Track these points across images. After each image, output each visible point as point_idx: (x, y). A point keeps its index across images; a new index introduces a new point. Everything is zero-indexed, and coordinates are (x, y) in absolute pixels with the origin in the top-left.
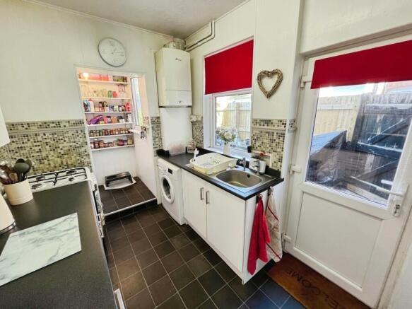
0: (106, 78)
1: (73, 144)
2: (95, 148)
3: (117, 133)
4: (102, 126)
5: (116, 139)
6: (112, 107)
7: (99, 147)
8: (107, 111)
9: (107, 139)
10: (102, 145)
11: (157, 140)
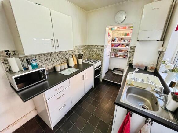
0: (126, 28)
1: (100, 53)
2: (114, 56)
3: (124, 52)
4: (119, 48)
5: (123, 54)
6: (124, 41)
7: (116, 56)
8: (122, 42)
9: (120, 54)
10: (117, 55)
11: (131, 58)
